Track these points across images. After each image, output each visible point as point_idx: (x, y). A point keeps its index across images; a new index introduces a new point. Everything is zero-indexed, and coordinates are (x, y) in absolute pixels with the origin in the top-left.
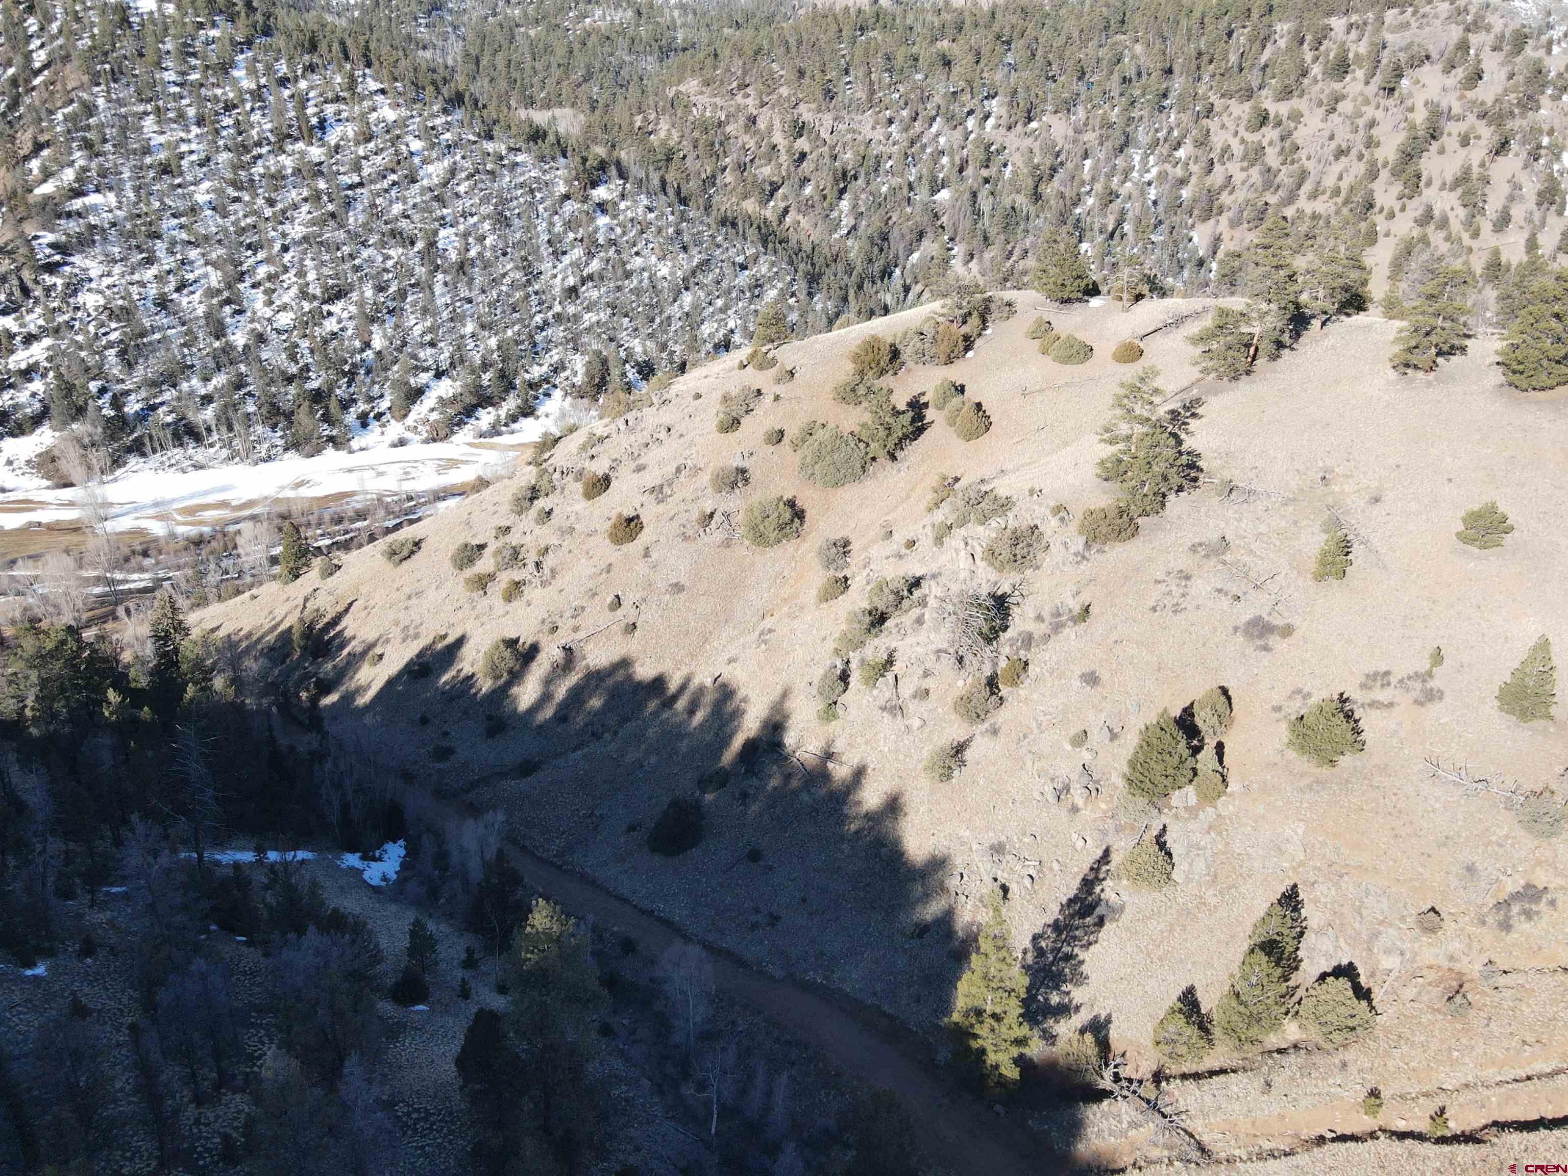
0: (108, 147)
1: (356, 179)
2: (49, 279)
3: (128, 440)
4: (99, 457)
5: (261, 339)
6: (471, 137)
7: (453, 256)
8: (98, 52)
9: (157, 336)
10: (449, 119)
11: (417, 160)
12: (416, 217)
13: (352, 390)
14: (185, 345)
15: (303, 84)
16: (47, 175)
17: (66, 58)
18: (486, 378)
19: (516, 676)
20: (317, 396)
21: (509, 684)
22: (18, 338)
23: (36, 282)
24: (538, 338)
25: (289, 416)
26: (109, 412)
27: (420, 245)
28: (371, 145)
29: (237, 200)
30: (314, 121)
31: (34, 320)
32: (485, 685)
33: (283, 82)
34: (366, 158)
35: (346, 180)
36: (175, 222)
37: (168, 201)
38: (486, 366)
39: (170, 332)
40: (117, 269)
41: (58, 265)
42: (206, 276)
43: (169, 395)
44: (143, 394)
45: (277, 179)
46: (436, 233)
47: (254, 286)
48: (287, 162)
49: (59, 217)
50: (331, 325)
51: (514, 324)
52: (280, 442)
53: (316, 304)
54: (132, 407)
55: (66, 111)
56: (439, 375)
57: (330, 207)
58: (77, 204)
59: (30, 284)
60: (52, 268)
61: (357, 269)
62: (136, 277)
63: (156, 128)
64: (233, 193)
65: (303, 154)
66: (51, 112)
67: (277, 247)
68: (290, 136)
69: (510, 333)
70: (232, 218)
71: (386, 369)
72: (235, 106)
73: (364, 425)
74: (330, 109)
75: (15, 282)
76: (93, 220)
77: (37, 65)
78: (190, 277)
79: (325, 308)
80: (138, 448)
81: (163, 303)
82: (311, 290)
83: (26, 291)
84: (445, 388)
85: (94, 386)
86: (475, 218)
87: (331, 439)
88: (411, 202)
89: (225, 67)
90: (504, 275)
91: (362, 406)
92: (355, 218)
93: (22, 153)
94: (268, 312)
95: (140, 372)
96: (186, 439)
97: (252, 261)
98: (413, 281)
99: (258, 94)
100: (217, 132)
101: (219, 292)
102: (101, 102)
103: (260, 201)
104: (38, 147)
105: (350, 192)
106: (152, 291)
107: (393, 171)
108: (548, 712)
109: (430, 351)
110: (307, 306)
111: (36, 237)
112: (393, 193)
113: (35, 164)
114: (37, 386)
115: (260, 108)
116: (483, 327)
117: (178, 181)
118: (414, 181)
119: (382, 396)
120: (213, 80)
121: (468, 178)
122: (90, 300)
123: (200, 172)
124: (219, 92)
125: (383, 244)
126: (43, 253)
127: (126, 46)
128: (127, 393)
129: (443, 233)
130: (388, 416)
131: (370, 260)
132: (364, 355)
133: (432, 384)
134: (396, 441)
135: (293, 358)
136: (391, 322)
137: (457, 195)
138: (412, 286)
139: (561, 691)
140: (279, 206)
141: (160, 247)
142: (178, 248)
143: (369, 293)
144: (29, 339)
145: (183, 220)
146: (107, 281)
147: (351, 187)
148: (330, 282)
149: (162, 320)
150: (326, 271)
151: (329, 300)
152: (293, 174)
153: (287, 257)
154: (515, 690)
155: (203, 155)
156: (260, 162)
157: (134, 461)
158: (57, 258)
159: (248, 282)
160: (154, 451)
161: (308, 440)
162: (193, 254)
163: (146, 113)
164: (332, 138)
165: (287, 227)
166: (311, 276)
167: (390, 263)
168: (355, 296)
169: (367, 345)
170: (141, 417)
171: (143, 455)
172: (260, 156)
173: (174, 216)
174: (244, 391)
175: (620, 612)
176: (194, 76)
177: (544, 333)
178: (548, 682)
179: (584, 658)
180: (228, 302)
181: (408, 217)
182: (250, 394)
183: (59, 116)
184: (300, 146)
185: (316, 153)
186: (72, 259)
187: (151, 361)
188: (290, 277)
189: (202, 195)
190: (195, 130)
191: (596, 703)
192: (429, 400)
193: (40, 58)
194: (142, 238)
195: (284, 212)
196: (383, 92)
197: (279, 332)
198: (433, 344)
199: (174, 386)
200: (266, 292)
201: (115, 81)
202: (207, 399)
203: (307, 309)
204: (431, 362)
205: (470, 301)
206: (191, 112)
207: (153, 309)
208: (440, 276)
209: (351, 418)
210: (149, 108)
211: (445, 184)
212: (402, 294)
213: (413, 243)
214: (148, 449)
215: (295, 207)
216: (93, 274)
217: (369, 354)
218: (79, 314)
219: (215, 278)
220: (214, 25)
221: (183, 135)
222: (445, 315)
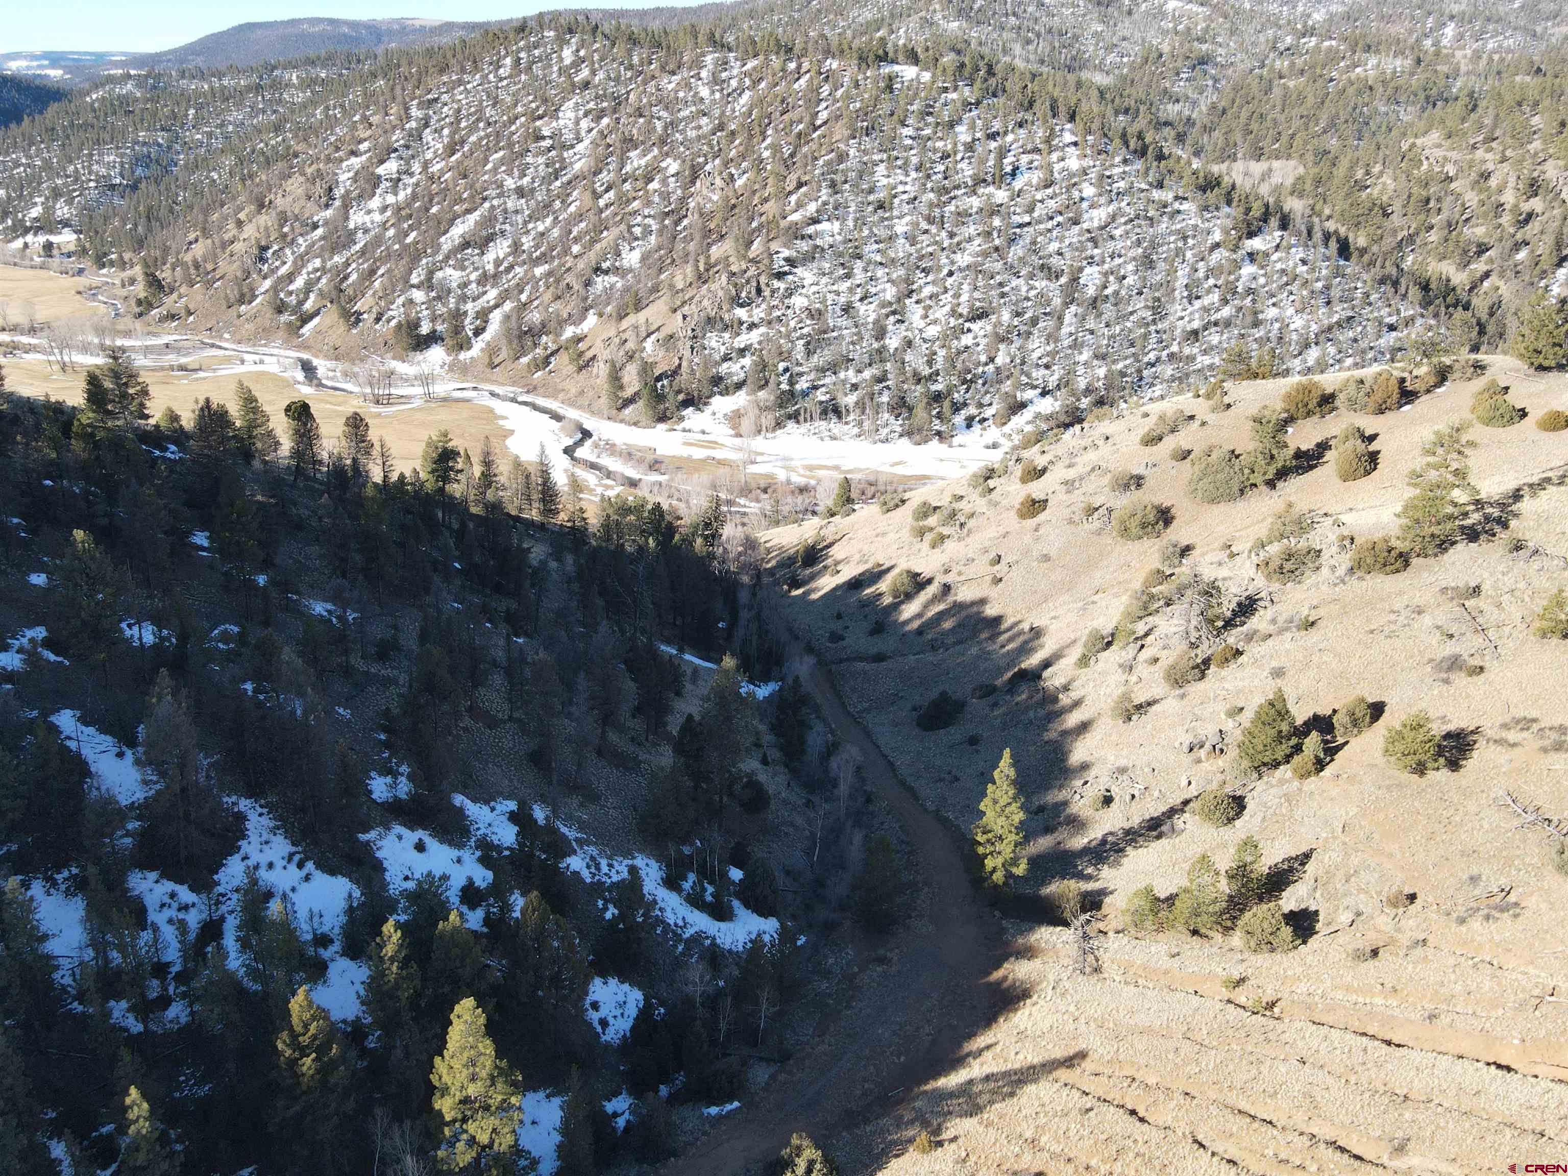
0: (847, 186)
1: (1027, 219)
2: (776, 284)
3: (791, 409)
4: (768, 419)
5: (909, 344)
6: (1144, 186)
7: (1091, 291)
8: (863, 113)
9: (835, 334)
10: (1127, 169)
11: (1085, 205)
12: (1068, 256)
13: (967, 396)
14: (853, 343)
15: (1010, 138)
16: (800, 205)
17: (838, 118)
18: (1085, 402)
19: (909, 597)
20: (937, 397)
21: (902, 602)
22: (745, 325)
23: (768, 285)
24: (1145, 373)
25: (910, 409)
26: (784, 387)
27: (1063, 280)
28: (1049, 191)
29: (926, 232)
30: (1008, 169)
31: (758, 313)
32: (887, 600)
33: (992, 136)
34: (1042, 201)
35: (1017, 219)
36: (876, 246)
37: (875, 231)
38: (1088, 391)
39: (845, 332)
40: (825, 280)
41: (785, 274)
42: (884, 290)
43: (829, 380)
44: (812, 376)
45: (962, 216)
46: (1081, 269)
47: (917, 302)
48: (975, 203)
49: (796, 238)
50: (967, 340)
51: (1126, 358)
52: (899, 429)
53: (961, 321)
54: (802, 384)
55: (826, 158)
56: (1044, 393)
57: (997, 242)
58: (811, 230)
59: (763, 287)
60: (780, 276)
61: (1003, 295)
62: (835, 288)
63: (885, 173)
64: (924, 225)
65: (990, 196)
66: (816, 159)
67: (945, 271)
68: (985, 181)
69: (1120, 366)
70: (919, 246)
71: (1000, 382)
72: (949, 156)
73: (969, 426)
74: (1025, 159)
75: (755, 284)
76: (819, 242)
77: (818, 122)
78: (873, 290)
79: (967, 325)
80: (795, 417)
81: (847, 309)
82: (960, 310)
83: (759, 291)
84: (1047, 406)
85: (781, 366)
86: (1121, 260)
87: (939, 433)
88: (1067, 242)
89: (951, 125)
90: (1132, 313)
91: (972, 410)
92: (1016, 252)
93: (788, 189)
94: (922, 324)
95: (815, 359)
96: (831, 415)
97: (921, 282)
98: (1048, 310)
99: (970, 147)
100: (929, 176)
101: (890, 304)
102: (852, 152)
103: (944, 234)
104: (800, 185)
105: (1018, 231)
106: (842, 300)
107: (1061, 213)
108: (916, 624)
109: (1043, 372)
110: (953, 322)
111: (777, 252)
112: (1055, 233)
113: (793, 198)
114: (747, 361)
115: (969, 158)
116: (1096, 357)
117: (887, 215)
118: (1076, 223)
119: (990, 404)
120: (940, 134)
121: (1125, 223)
122: (799, 301)
123: (906, 208)
124: (940, 144)
125: (1032, 276)
126: (779, 264)
127: (885, 108)
128: (801, 374)
129: (1088, 270)
130: (991, 422)
131: (1016, 289)
132: (986, 369)
133: (1035, 400)
134: (991, 443)
135: (930, 363)
136: (1017, 343)
137: (1112, 238)
138: (1045, 314)
139: (930, 614)
140: (956, 240)
141: (859, 265)
142: (871, 267)
143: (1006, 316)
144: (752, 326)
145: (881, 246)
146: (815, 288)
147: (1021, 226)
148: (978, 304)
149: (843, 322)
150: (977, 295)
151: (972, 319)
152: (977, 213)
153: (950, 280)
154: (903, 607)
155: (912, 195)
156: (953, 202)
157: (791, 425)
158: (787, 268)
159: (915, 297)
160: (805, 421)
161: (920, 430)
162: (880, 272)
163: (882, 161)
164: (1018, 184)
165: (958, 257)
166: (964, 298)
167: (1032, 293)
168: (993, 318)
169: (992, 360)
170: (805, 394)
171: (798, 422)
172: (955, 198)
173: (876, 242)
174: (884, 384)
175: (997, 567)
176: (927, 132)
177: (1154, 369)
178: (926, 606)
179: (956, 595)
180: (894, 313)
181: (1061, 254)
182: (888, 388)
183: (821, 162)
184: (991, 189)
185: (1001, 196)
186: (795, 270)
187: (826, 352)
188: (947, 298)
189: (901, 227)
190: (913, 174)
191: (948, 625)
192: (1028, 414)
193: (823, 116)
194: (847, 258)
195: (958, 244)
196: (1075, 144)
197: (925, 340)
198: (1047, 367)
199: (835, 373)
200: (924, 308)
201: (867, 135)
202: (855, 387)
203: (952, 325)
204: (1041, 381)
205: (1092, 332)
206: (915, 160)
207: (839, 313)
208: (1073, 308)
209: (959, 419)
210: (885, 156)
211: (1102, 228)
212: (1034, 321)
213: (1057, 278)
214: (801, 418)
215: (970, 240)
216: (806, 283)
217: (991, 368)
218: (789, 311)
219: (890, 293)
220: (956, 89)
221: (902, 178)
222: (1066, 343)
